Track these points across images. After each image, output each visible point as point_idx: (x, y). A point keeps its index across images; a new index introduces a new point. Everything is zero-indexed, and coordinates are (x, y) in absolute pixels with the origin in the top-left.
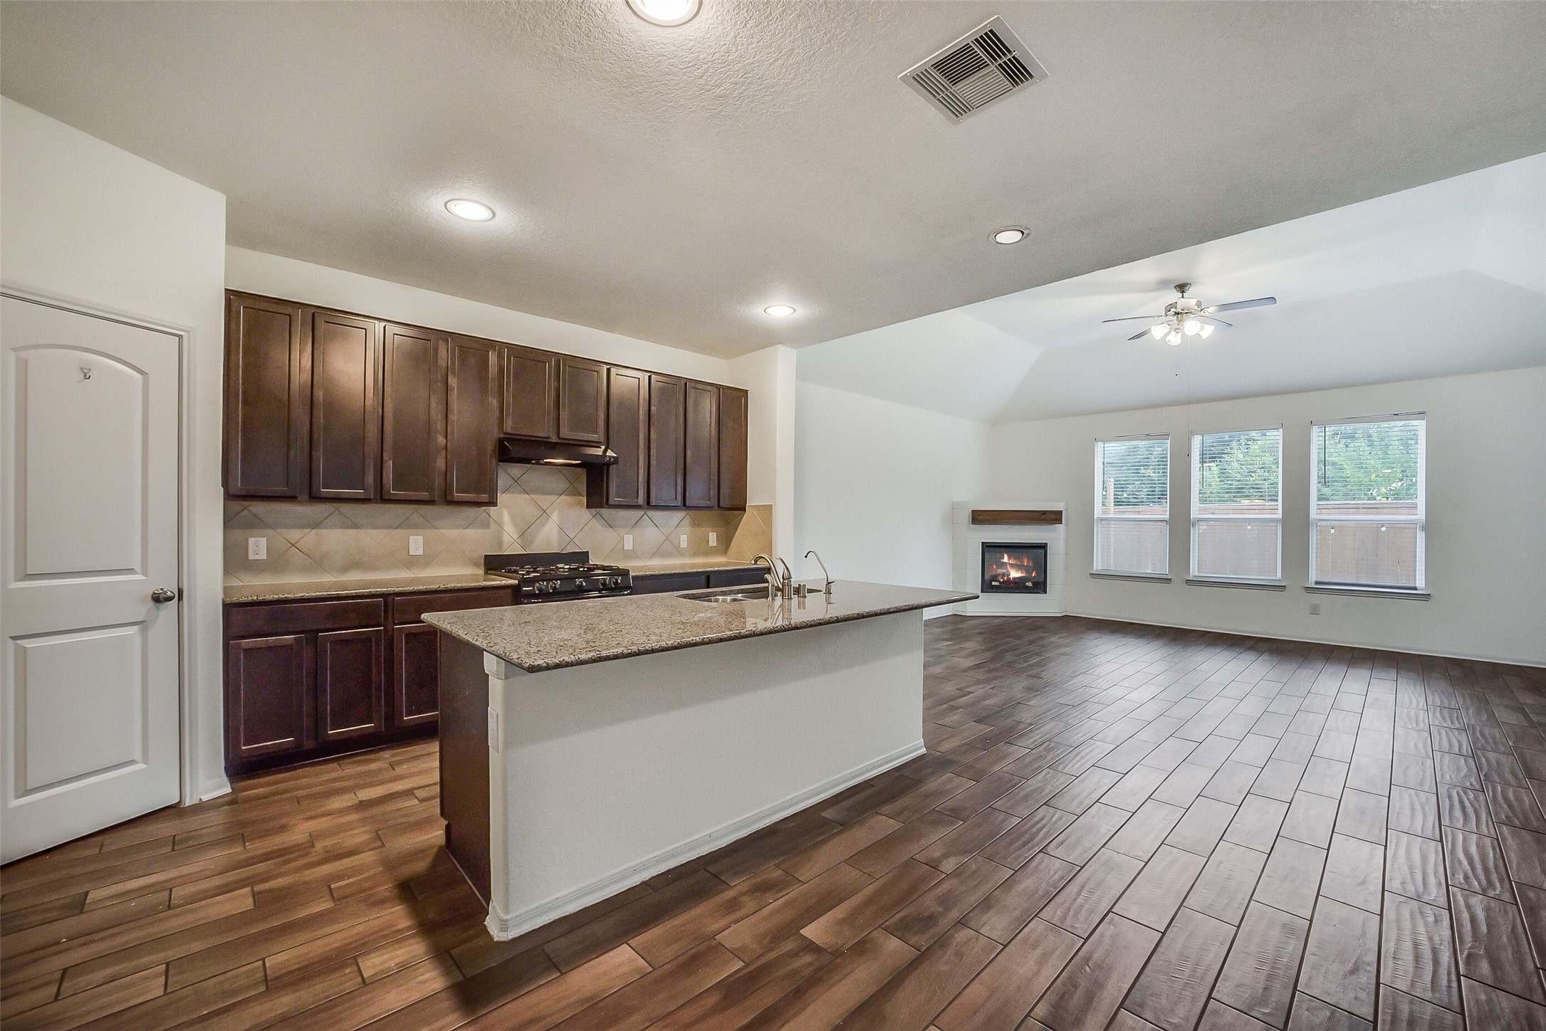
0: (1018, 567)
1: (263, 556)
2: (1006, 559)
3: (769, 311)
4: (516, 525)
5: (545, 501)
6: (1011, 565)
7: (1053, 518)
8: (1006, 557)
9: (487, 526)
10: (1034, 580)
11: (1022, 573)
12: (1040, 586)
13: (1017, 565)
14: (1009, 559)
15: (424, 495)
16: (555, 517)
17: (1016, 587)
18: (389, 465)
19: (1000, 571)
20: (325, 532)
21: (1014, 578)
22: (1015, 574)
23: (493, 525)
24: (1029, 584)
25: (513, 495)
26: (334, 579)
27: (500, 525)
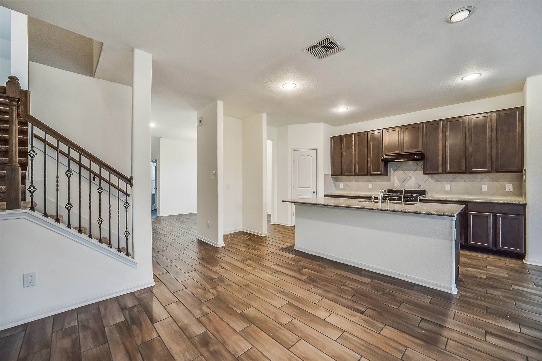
1: (342, 187)
4: (399, 181)
5: (409, 173)
9: (390, 181)
15: (364, 173)
16: (413, 178)
18: (357, 166)
20: (352, 182)
23: (391, 181)
25: (398, 172)
26: (354, 193)
27: (394, 181)
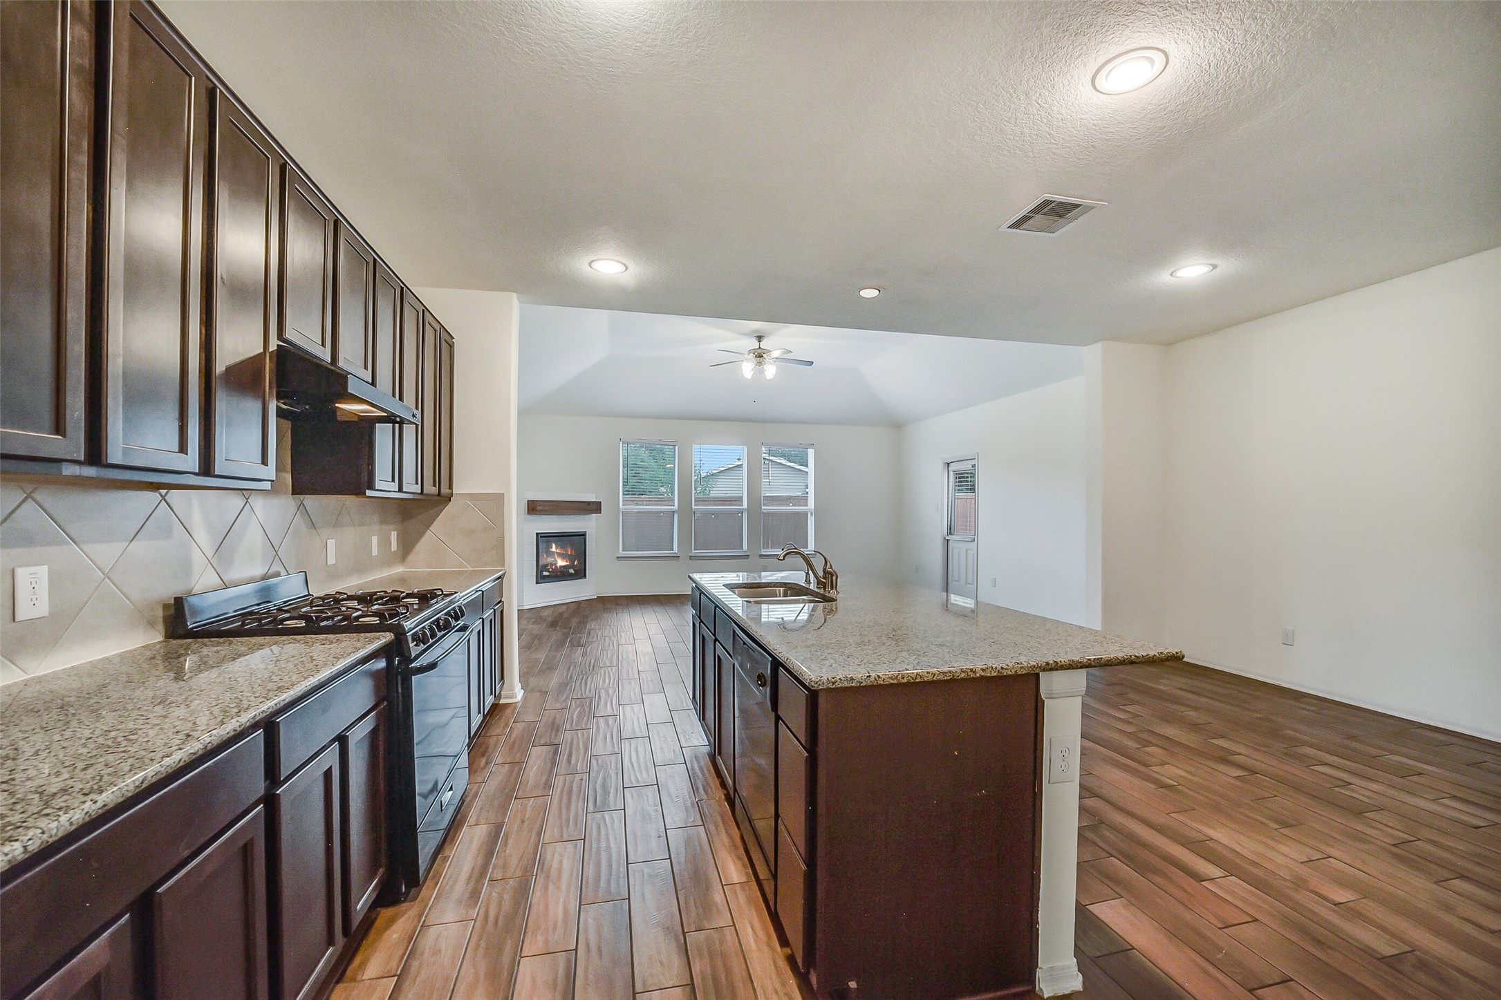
0: (563, 556)
2: (554, 549)
3: (596, 265)
6: (559, 555)
7: (593, 508)
8: (554, 546)
10: (576, 569)
11: (567, 561)
12: (581, 573)
13: (563, 554)
14: (556, 548)
17: (561, 575)
19: (550, 560)
21: (561, 567)
22: (561, 563)
24: (572, 571)
